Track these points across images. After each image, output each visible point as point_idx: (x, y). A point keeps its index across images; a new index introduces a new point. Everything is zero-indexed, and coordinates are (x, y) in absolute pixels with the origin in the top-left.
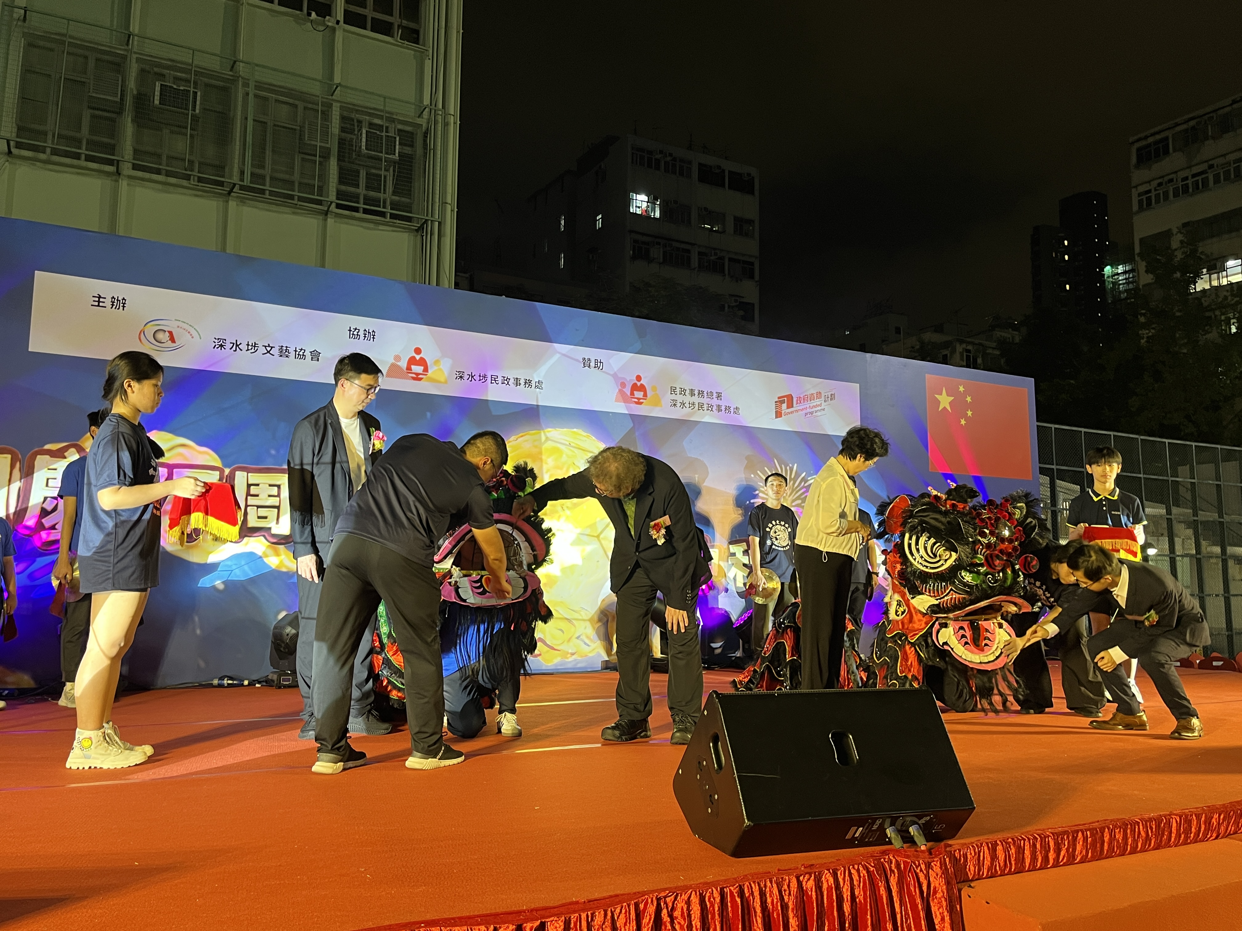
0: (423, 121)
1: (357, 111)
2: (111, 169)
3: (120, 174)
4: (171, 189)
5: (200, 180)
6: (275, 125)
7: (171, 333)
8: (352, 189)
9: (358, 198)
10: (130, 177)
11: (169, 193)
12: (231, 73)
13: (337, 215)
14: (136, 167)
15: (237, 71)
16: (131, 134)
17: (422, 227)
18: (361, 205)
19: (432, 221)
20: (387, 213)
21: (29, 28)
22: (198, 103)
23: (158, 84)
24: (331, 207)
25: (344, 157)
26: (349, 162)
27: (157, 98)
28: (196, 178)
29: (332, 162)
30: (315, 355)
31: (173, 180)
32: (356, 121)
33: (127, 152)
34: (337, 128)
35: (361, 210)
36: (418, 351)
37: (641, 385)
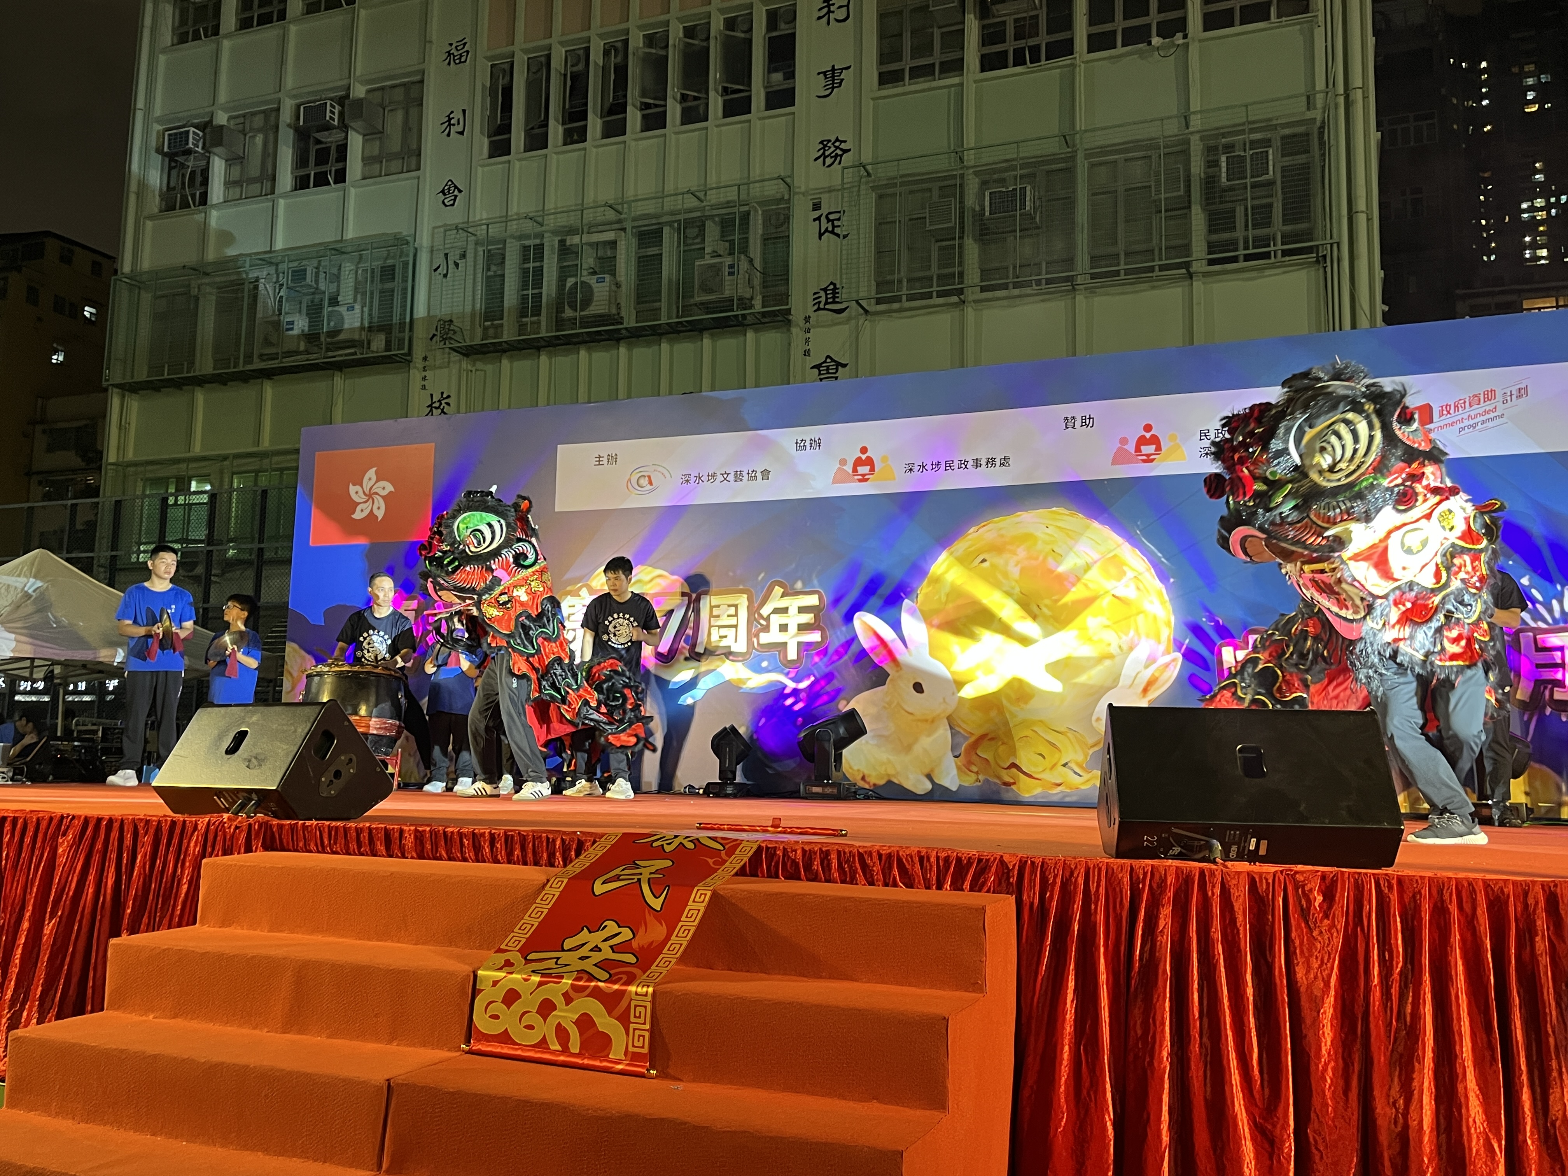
0: (1317, 114)
1: (1224, 135)
2: (954, 299)
3: (964, 302)
4: (1017, 301)
5: (1049, 282)
6: (1127, 190)
7: (649, 477)
8: (1226, 236)
9: (1237, 244)
10: (975, 301)
11: (1013, 306)
12: (1069, 149)
13: (1206, 274)
14: (983, 289)
15: (1074, 146)
16: (976, 255)
17: (1325, 257)
18: (1241, 252)
19: (1332, 244)
20: (1275, 252)
21: (874, 181)
22: (1028, 198)
23: (987, 194)
24: (1195, 267)
25: (1214, 198)
26: (1221, 203)
27: (987, 209)
28: (1044, 282)
29: (1193, 212)
30: (766, 474)
31: (1016, 292)
32: (1220, 148)
33: (973, 275)
34: (1197, 167)
35: (1241, 258)
36: (864, 450)
37: (1153, 436)
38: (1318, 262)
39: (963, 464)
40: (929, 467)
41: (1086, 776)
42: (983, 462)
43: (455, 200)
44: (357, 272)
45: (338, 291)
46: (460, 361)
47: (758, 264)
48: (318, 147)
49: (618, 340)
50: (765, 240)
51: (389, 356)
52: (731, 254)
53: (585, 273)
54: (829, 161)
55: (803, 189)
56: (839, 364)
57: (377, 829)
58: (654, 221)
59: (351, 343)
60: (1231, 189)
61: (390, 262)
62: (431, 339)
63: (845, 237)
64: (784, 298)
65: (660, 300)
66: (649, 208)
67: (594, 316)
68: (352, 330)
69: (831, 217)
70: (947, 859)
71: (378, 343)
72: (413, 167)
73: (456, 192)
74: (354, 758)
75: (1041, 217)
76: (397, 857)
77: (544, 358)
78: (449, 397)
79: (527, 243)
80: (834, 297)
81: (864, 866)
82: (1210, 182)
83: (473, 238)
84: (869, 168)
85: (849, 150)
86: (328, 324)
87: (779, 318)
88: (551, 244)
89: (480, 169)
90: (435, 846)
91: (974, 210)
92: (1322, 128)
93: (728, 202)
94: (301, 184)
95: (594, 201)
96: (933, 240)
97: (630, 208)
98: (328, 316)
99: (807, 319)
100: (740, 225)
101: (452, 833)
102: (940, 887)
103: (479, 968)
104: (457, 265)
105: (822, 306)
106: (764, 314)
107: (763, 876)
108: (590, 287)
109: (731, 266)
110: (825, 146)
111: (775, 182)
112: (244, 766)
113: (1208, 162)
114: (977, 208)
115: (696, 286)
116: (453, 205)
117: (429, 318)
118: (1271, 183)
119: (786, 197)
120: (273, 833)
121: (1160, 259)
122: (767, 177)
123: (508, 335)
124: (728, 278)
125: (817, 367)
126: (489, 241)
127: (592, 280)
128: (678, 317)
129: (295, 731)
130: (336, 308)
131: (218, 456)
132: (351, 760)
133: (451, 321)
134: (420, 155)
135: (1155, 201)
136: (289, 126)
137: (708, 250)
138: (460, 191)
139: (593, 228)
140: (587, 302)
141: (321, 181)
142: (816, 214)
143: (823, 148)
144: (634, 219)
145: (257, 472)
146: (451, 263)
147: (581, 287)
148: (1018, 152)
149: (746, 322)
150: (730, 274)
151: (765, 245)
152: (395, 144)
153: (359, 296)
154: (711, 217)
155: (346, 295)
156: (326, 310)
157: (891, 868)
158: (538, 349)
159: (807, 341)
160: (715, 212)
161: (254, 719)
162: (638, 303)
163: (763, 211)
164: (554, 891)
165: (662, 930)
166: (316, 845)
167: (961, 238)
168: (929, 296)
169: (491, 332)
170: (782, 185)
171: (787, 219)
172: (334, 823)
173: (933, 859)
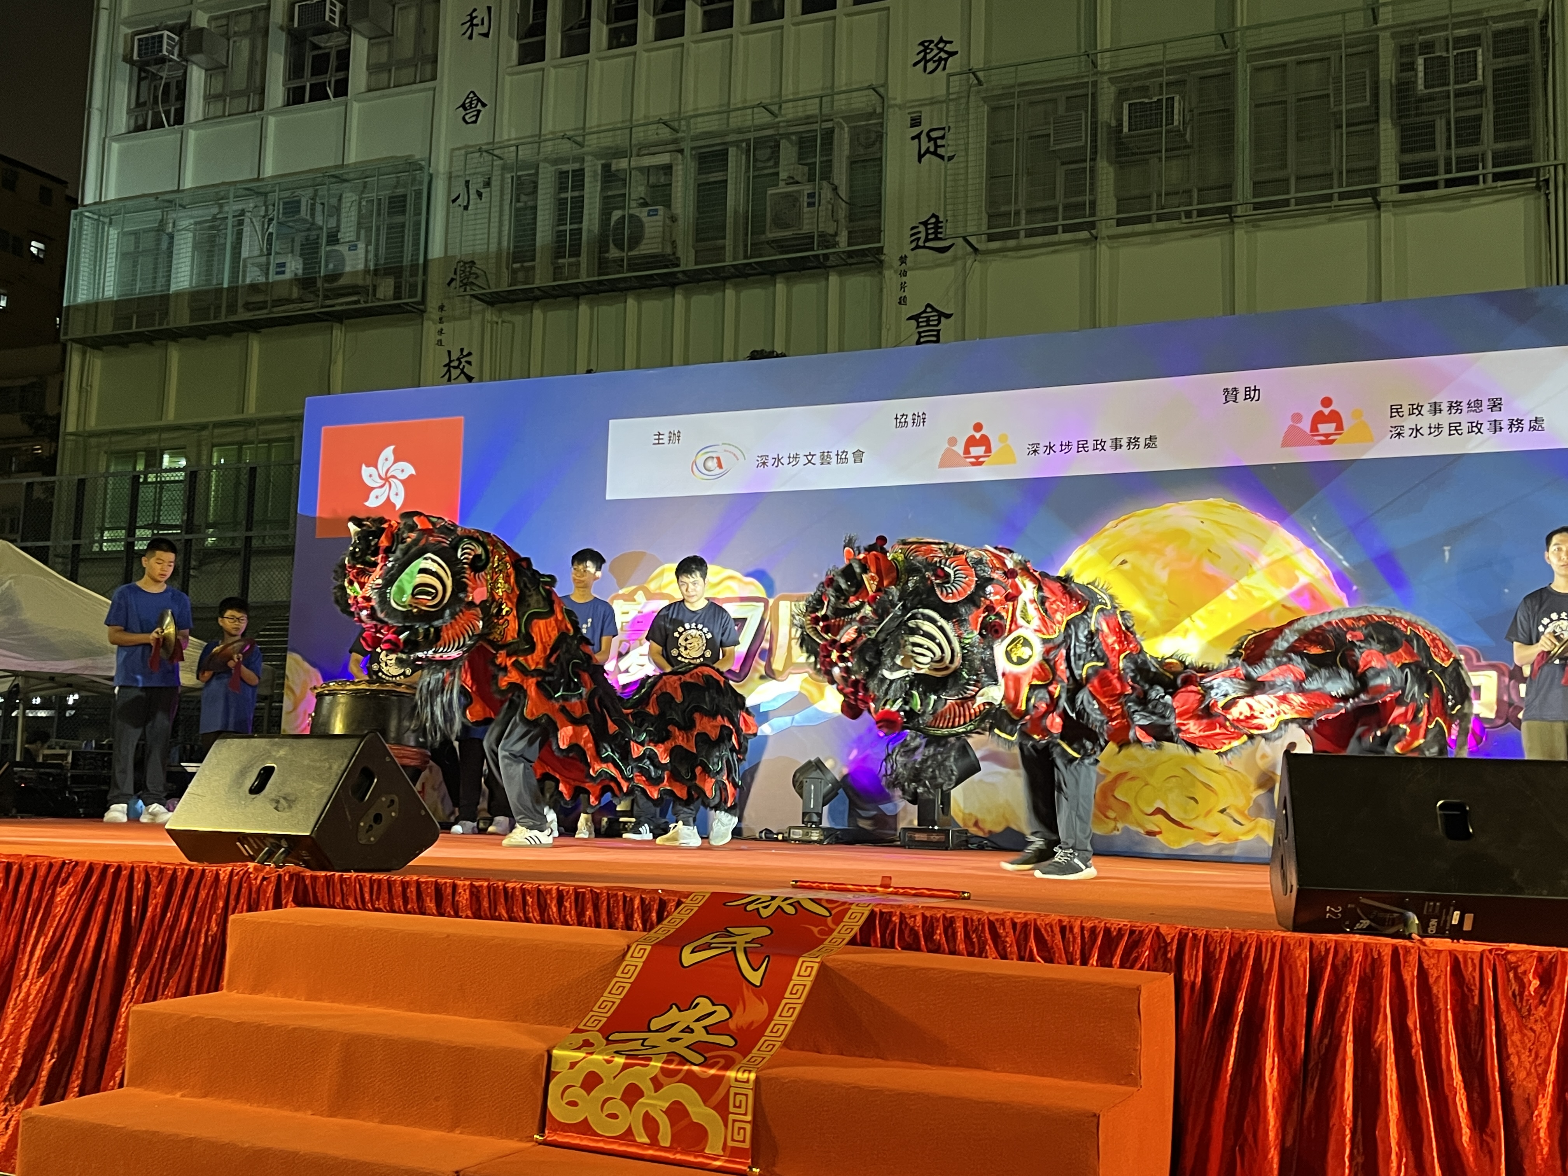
0: (1538, 5)
2: (1084, 235)
3: (1096, 238)
4: (1162, 237)
5: (1201, 213)
6: (1299, 100)
7: (718, 459)
8: (1423, 155)
9: (1436, 165)
10: (1110, 237)
11: (1158, 243)
12: (1228, 51)
13: (1397, 204)
14: (1120, 223)
15: (1234, 46)
16: (1112, 181)
17: (1547, 181)
18: (1442, 176)
19: (1556, 167)
20: (1484, 176)
21: (987, 90)
22: (1176, 111)
23: (1126, 106)
24: (1384, 195)
25: (1409, 110)
26: (1417, 115)
27: (1126, 124)
28: (1195, 213)
29: (1382, 126)
30: (859, 455)
31: (1161, 225)
32: (1417, 47)
33: (1107, 205)
34: (1387, 70)
35: (1442, 184)
36: (978, 427)
37: (1332, 412)
38: (1538, 188)
39: (1100, 445)
40: (1057, 448)
41: (1248, 825)
42: (1124, 442)
43: (477, 116)
44: (360, 203)
45: (338, 226)
46: (483, 311)
47: (843, 192)
48: (316, 53)
49: (673, 286)
50: (853, 163)
51: (399, 305)
52: (811, 179)
53: (633, 204)
54: (931, 66)
55: (899, 101)
56: (941, 315)
57: (426, 882)
58: (718, 141)
59: (354, 290)
60: (1431, 98)
61: (400, 191)
62: (449, 284)
63: (950, 158)
64: (876, 233)
65: (724, 238)
66: (711, 124)
67: (645, 256)
68: (355, 273)
69: (934, 135)
70: (1093, 930)
71: (386, 289)
72: (428, 75)
73: (479, 107)
74: (396, 799)
75: (1192, 134)
76: (450, 916)
77: (584, 308)
78: (469, 354)
79: (565, 167)
80: (936, 233)
81: (996, 937)
82: (1403, 89)
83: (500, 162)
84: (980, 74)
85: (956, 53)
86: (327, 266)
87: (869, 259)
88: (592, 169)
89: (508, 78)
90: (494, 905)
91: (1109, 126)
92: (1544, 21)
93: (808, 117)
94: (295, 97)
95: (645, 117)
96: (1058, 162)
97: (688, 126)
98: (327, 257)
99: (903, 259)
100: (822, 144)
101: (514, 889)
102: (1084, 962)
103: (554, 1047)
104: (480, 195)
105: (921, 243)
106: (850, 254)
107: (876, 946)
108: (639, 220)
109: (811, 195)
110: (927, 48)
111: (866, 92)
112: (271, 807)
113: (1402, 65)
114: (1114, 123)
115: (768, 221)
116: (475, 122)
117: (446, 258)
118: (1481, 90)
119: (879, 110)
120: (306, 886)
121: (1341, 186)
122: (855, 87)
123: (542, 279)
124: (806, 210)
125: (915, 318)
126: (520, 165)
127: (643, 213)
128: (746, 257)
129: (330, 768)
130: (336, 247)
131: (196, 425)
132: (392, 801)
133: (473, 262)
134: (435, 61)
135: (1335, 114)
136: (281, 28)
137: (783, 175)
138: (484, 105)
139: (644, 149)
140: (636, 240)
141: (318, 94)
142: (916, 131)
143: (924, 50)
144: (694, 139)
145: (240, 444)
146: (472, 192)
147: (630, 222)
148: (1164, 55)
149: (828, 264)
150: (810, 205)
151: (852, 169)
152: (406, 48)
153: (363, 232)
154: (787, 136)
155: (347, 233)
156: (324, 249)
157: (1026, 939)
158: (577, 296)
159: (903, 286)
160: (792, 129)
161: (282, 753)
162: (697, 241)
163: (850, 128)
164: (636, 960)
165: (764, 1008)
166: (356, 901)
167: (1093, 160)
168: (1054, 231)
169: (521, 276)
170: (874, 97)
171: (880, 137)
172: (376, 876)
173: (1076, 930)
